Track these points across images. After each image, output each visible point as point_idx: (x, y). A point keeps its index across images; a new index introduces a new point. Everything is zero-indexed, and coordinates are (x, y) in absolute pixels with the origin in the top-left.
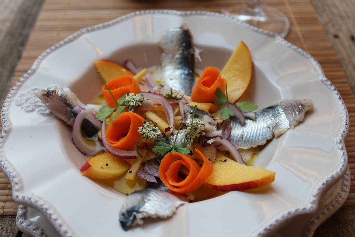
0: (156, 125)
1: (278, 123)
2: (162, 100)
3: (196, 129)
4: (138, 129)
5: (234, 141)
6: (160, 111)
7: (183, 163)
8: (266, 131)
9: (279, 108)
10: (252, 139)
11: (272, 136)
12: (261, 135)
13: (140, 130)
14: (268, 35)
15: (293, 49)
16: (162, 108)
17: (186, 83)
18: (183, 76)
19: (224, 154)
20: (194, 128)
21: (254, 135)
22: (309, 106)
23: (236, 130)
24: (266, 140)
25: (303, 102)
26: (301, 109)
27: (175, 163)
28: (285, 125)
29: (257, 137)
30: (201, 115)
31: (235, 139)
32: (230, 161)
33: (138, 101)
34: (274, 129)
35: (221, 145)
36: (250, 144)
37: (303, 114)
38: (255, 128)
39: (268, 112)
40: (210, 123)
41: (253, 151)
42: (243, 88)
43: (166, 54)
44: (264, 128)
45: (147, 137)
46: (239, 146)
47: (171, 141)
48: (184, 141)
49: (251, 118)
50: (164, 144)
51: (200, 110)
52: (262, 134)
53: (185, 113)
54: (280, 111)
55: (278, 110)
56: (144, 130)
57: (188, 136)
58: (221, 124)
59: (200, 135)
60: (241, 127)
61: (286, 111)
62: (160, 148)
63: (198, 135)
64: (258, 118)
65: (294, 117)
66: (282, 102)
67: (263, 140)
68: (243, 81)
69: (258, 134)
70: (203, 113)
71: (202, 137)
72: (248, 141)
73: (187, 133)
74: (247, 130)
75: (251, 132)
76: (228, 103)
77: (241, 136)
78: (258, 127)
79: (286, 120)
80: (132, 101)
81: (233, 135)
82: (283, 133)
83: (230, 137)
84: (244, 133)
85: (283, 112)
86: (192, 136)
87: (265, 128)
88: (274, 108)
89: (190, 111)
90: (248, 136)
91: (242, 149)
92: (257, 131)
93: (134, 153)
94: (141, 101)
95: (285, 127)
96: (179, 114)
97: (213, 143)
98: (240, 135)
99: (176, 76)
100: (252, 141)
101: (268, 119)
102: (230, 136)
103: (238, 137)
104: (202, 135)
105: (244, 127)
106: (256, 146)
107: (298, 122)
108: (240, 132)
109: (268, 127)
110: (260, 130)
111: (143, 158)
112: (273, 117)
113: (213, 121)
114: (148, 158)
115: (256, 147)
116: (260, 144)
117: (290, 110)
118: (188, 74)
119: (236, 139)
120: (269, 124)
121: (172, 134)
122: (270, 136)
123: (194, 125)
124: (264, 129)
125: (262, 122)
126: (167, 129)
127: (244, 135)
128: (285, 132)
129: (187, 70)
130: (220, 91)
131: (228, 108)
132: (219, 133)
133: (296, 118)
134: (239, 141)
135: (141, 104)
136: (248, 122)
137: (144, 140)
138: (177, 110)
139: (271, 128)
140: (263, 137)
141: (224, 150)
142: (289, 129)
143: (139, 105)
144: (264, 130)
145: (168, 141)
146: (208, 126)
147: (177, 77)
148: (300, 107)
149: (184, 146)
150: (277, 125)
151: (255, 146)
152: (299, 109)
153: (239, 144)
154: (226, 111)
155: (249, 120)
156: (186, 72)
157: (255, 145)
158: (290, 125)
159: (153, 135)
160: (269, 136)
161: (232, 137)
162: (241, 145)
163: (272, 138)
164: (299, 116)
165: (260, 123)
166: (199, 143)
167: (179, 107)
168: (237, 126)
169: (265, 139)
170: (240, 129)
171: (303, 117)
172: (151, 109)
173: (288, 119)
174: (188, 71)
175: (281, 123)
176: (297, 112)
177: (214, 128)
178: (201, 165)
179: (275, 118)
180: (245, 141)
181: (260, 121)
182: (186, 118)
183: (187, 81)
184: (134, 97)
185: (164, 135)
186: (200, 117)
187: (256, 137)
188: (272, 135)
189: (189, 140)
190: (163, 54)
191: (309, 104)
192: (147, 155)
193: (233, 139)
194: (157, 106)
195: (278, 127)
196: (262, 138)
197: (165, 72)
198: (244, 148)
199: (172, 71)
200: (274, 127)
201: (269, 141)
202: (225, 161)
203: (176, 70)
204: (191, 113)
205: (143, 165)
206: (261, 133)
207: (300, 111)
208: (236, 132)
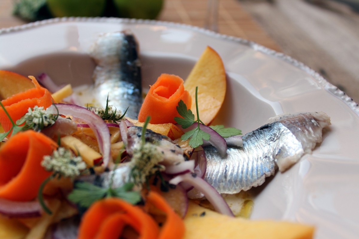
0: (76, 154)
1: (283, 148)
2: (90, 116)
3: (149, 158)
4: (42, 160)
5: (212, 182)
6: (87, 136)
7: (128, 220)
8: (263, 163)
9: (280, 125)
10: (242, 177)
11: (274, 171)
12: (256, 170)
13: (47, 162)
14: (241, 43)
15: (279, 57)
16: (91, 131)
17: (130, 104)
18: (126, 96)
19: (199, 203)
20: (147, 158)
21: (245, 171)
22: (325, 121)
23: (213, 165)
24: (264, 177)
25: (315, 116)
26: (315, 124)
28: (296, 149)
29: (249, 173)
30: (157, 140)
31: (214, 179)
32: (210, 214)
33: (48, 117)
34: (276, 158)
35: (192, 188)
36: (239, 185)
37: (319, 133)
38: (244, 159)
39: (261, 133)
40: (173, 151)
41: (244, 198)
42: (216, 107)
43: (102, 67)
44: (259, 158)
45: (61, 174)
46: (222, 190)
48: (130, 180)
49: (236, 144)
50: (92, 187)
51: (154, 133)
52: (257, 168)
53: (129, 137)
54: (282, 130)
55: (279, 129)
56: (54, 162)
57: (136, 172)
58: (191, 154)
59: (156, 169)
60: (220, 160)
61: (292, 129)
63: (154, 171)
64: (247, 145)
65: (307, 136)
66: (282, 117)
67: (260, 177)
68: (214, 98)
69: (250, 169)
70: (159, 137)
71: (159, 174)
72: (235, 181)
73: (133, 166)
74: (232, 164)
75: (239, 167)
76: (199, 123)
77: (223, 173)
78: (248, 158)
79: (296, 141)
80: (37, 117)
81: (209, 173)
82: (295, 161)
83: (206, 177)
84: (227, 169)
85: (289, 131)
86: (143, 172)
87: (261, 158)
88: (270, 127)
89: (139, 133)
90: (235, 173)
91: (227, 195)
92: (248, 165)
93: (36, 207)
94: (54, 117)
95: (297, 152)
96: (119, 139)
97: (180, 184)
98: (221, 171)
99: (116, 96)
100: (241, 180)
101: (264, 144)
102: (206, 174)
103: (219, 176)
104: (161, 170)
105: (225, 160)
106: (248, 188)
107: (315, 144)
108: (220, 167)
109: (266, 157)
110: (253, 162)
112: (272, 140)
113: (177, 149)
114: (63, 215)
115: (248, 191)
116: (255, 185)
117: (298, 126)
118: (134, 94)
119: (216, 178)
120: (266, 152)
121: (107, 170)
122: (271, 170)
123: (147, 151)
124: (259, 160)
125: (255, 150)
126: (98, 162)
127: (227, 172)
128: (299, 160)
129: (132, 88)
130: (185, 106)
131: (200, 129)
132: (190, 165)
133: (311, 138)
134: (220, 181)
135: (53, 122)
136: (232, 152)
137: (54, 181)
138: (115, 135)
139: (271, 157)
140: (259, 172)
141: (197, 197)
142: (303, 155)
143: (50, 124)
144: (260, 162)
145: (99, 181)
146: (169, 156)
147: (117, 98)
148: (313, 121)
149: (129, 188)
150: (281, 152)
151: (246, 189)
152: (313, 124)
153: (221, 187)
154: (195, 135)
155: (232, 149)
156: (131, 91)
157: (247, 186)
158: (305, 149)
159: (70, 170)
160: (268, 170)
161: (208, 176)
162: (224, 188)
163: (274, 173)
164: (316, 135)
165: (252, 151)
166: (155, 184)
167: (119, 130)
168: (215, 159)
169: (262, 176)
170: (220, 163)
171: (321, 136)
172: (72, 132)
173: (299, 140)
174: (134, 89)
175: (288, 147)
176: (310, 129)
177: (181, 157)
178: (161, 225)
179: (275, 142)
180: (230, 181)
181: (251, 149)
182: (130, 142)
183: (132, 102)
184: (43, 111)
185: (92, 171)
186: (155, 143)
187: (247, 174)
188: (273, 169)
189: (138, 179)
190: (98, 68)
191: (325, 118)
192: (61, 209)
193: (211, 179)
194: (82, 128)
195: (284, 154)
196: (257, 174)
197: (99, 92)
198: (230, 193)
199: (109, 90)
200: (277, 155)
201: (269, 180)
202: (204, 214)
203: (116, 88)
204: (139, 136)
205: (53, 228)
206: (255, 166)
207: (314, 128)
208: (214, 167)
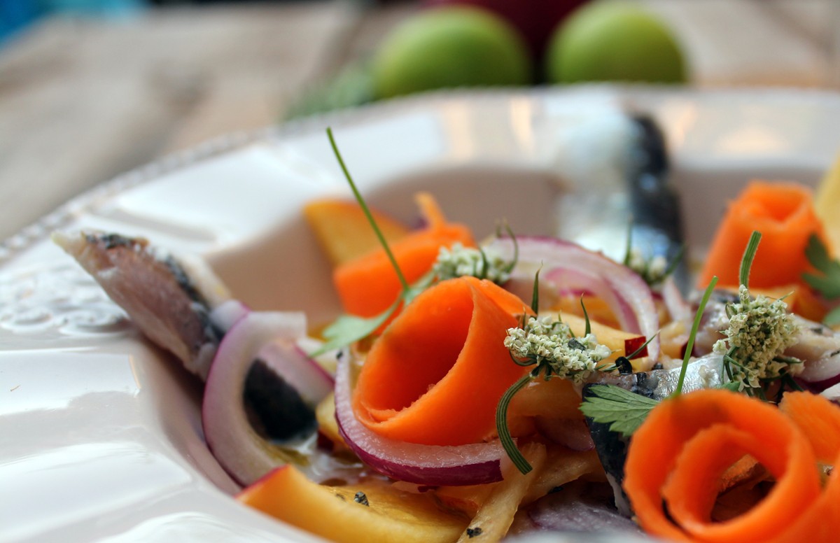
4: (505, 335)
13: (517, 338)
27: (704, 438)
33: (492, 264)
40: (817, 331)
47: (657, 384)
50: (631, 396)
57: (735, 364)
59: (779, 366)
62: (616, 409)
80: (465, 263)
86: (752, 364)
111: (531, 475)
143: (497, 280)
145: (645, 386)
172: (549, 305)
192: (547, 466)
